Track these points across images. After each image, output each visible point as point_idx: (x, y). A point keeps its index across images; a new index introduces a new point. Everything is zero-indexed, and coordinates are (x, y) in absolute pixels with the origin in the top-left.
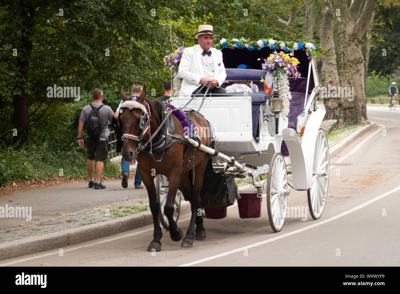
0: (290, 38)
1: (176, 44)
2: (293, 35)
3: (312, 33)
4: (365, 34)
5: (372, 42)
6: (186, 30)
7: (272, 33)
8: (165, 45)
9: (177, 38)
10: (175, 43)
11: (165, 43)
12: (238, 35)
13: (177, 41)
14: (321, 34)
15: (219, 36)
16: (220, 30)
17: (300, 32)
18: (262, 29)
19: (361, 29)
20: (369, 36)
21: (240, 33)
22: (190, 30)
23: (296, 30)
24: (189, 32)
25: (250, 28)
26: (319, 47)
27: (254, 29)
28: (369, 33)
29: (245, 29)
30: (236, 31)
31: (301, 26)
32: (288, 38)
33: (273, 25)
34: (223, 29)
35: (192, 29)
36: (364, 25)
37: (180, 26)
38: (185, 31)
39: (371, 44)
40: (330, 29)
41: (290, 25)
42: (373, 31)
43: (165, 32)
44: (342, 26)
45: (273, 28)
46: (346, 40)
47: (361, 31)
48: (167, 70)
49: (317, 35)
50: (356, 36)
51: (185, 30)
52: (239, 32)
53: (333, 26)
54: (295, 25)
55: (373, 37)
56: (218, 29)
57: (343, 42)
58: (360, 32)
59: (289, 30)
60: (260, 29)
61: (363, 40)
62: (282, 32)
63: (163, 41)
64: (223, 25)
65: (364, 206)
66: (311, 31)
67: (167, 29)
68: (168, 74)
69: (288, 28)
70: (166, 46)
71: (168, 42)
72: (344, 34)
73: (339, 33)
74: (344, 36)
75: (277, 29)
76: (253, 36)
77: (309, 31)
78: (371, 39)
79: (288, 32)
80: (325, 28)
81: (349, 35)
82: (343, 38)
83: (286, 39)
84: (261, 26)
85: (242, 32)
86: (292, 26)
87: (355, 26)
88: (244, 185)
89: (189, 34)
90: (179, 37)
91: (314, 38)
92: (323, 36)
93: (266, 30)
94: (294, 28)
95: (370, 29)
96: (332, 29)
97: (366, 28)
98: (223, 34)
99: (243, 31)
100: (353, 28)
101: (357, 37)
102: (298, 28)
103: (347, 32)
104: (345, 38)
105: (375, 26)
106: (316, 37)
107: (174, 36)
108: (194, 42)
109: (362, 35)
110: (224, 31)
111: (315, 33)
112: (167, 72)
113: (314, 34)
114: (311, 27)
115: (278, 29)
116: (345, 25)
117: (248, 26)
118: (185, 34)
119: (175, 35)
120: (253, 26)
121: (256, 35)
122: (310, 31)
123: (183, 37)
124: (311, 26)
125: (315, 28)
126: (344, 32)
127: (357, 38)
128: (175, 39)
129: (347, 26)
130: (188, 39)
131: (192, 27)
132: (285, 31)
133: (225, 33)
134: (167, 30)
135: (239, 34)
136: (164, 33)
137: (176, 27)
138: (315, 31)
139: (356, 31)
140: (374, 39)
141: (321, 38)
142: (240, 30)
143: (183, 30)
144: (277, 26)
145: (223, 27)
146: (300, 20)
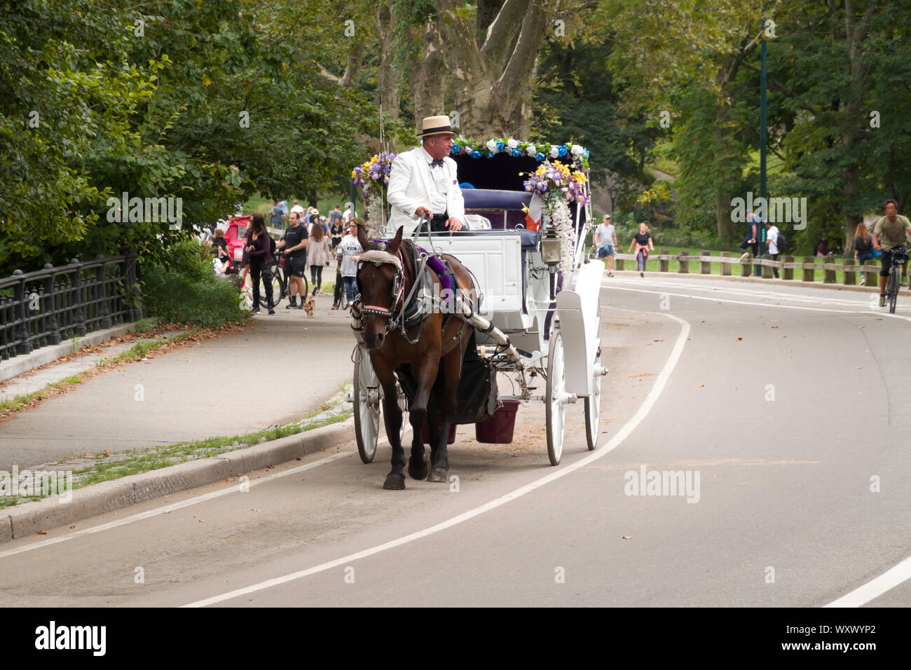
0: (348, 115)
1: (85, 126)
2: (353, 108)
3: (396, 103)
4: (518, 108)
5: (533, 126)
6: (110, 94)
7: (306, 102)
8: (61, 127)
9: (89, 111)
10: (84, 122)
11: (62, 124)
12: (227, 105)
13: (89, 120)
14: (418, 107)
15: (186, 109)
16: (188, 95)
17: (369, 100)
18: (283, 93)
19: (509, 97)
20: (526, 112)
21: (233, 101)
22: (119, 94)
23: (361, 96)
24: (117, 97)
25: (255, 91)
26: (413, 136)
27: (265, 93)
28: (527, 105)
29: (245, 93)
30: (223, 96)
31: (371, 88)
32: (343, 115)
33: (307, 86)
34: (193, 92)
35: (123, 91)
36: (516, 87)
37: (96, 84)
38: (106, 96)
39: (532, 130)
40: (438, 94)
41: (347, 86)
42: (535, 100)
43: (62, 98)
44: (466, 89)
45: (308, 91)
46: (474, 121)
47: (508, 100)
48: (66, 184)
49: (409, 108)
50: (498, 111)
51: (108, 94)
52: (230, 100)
53: (444, 87)
54: (359, 85)
55: (537, 113)
56: (182, 92)
57: (468, 125)
58: (507, 103)
59: (345, 97)
60: (279, 93)
61: (513, 122)
62: (328, 100)
63: (57, 119)
64: (194, 84)
66: (395, 99)
67: (65, 90)
68: (67, 194)
69: (343, 92)
70: (63, 130)
71: (68, 121)
72: (469, 106)
73: (459, 104)
74: (470, 111)
75: (318, 93)
76: (262, 109)
77: (390, 99)
78: (530, 119)
79: (343, 101)
80: (427, 92)
81: (481, 109)
82: (467, 116)
83: (339, 117)
84: (280, 87)
85: (236, 99)
86: (351, 88)
87: (495, 89)
89: (115, 102)
90: (93, 109)
91: (400, 116)
92: (421, 111)
93: (292, 95)
94: (356, 93)
95: (530, 95)
96: (443, 96)
97: (520, 92)
98: (193, 105)
99: (239, 97)
100: (491, 93)
101: (500, 113)
102: (366, 92)
103: (478, 103)
104: (471, 116)
105: (540, 88)
106: (406, 112)
107: (83, 106)
108: (127, 121)
109: (511, 109)
110: (197, 96)
111: (403, 104)
112: (65, 189)
113: (401, 107)
114: (396, 91)
115: (320, 95)
116: (472, 87)
117: (250, 86)
118: (107, 102)
119: (85, 104)
120: (263, 85)
121: (270, 108)
122: (392, 100)
123: (104, 110)
124: (394, 87)
125: (404, 92)
126: (470, 102)
127: (499, 116)
128: (84, 114)
129: (476, 88)
130: (115, 114)
131: (121, 87)
132: (337, 98)
133: (198, 102)
134: (66, 93)
135: (230, 105)
136: (59, 100)
137: (86, 87)
138: (404, 98)
139: (498, 100)
140: (538, 118)
141: (416, 116)
142: (233, 95)
143: (102, 93)
144: (316, 88)
145: (195, 88)
146: (370, 74)
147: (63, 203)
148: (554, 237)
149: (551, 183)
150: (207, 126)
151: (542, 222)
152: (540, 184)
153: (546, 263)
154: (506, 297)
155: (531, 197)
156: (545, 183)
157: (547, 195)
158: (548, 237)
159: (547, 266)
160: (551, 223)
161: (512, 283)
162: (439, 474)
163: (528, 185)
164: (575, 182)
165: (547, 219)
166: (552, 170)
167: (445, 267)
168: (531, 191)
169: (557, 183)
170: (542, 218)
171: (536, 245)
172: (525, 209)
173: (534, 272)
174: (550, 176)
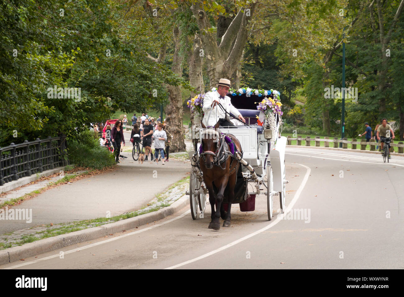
0: (160, 75)
1: (43, 79)
2: (162, 72)
3: (181, 70)
4: (235, 72)
5: (241, 80)
6: (54, 65)
7: (141, 69)
8: (32, 80)
9: (45, 73)
10: (42, 77)
11: (33, 78)
12: (106, 71)
13: (45, 76)
14: (191, 72)
15: (88, 72)
16: (89, 66)
17: (169, 69)
18: (131, 65)
19: (231, 68)
20: (238, 74)
21: (109, 69)
22: (58, 65)
23: (166, 67)
24: (57, 66)
25: (118, 64)
26: (189, 85)
27: (123, 65)
28: (239, 71)
29: (114, 65)
30: (104, 67)
31: (170, 63)
32: (157, 75)
33: (142, 62)
35: (60, 64)
36: (234, 63)
37: (48, 60)
38: (52, 66)
39: (241, 82)
40: (200, 66)
41: (159, 62)
42: (242, 69)
43: (33, 67)
44: (212, 64)
45: (142, 64)
46: (216, 78)
47: (230, 69)
48: (34, 105)
49: (187, 72)
50: (226, 74)
51: (53, 65)
52: (107, 68)
53: (202, 63)
54: (165, 62)
55: (243, 75)
56: (86, 64)
57: (213, 80)
58: (230, 71)
59: (158, 67)
60: (129, 65)
61: (233, 79)
62: (151, 69)
63: (30, 76)
64: (91, 61)
65: (231, 245)
66: (181, 68)
67: (34, 63)
68: (35, 109)
69: (158, 65)
70: (33, 81)
71: (35, 77)
72: (214, 72)
73: (209, 70)
74: (214, 74)
75: (146, 65)
76: (122, 72)
77: (178, 68)
78: (241, 77)
79: (157, 69)
80: (195, 65)
81: (219, 73)
82: (213, 76)
83: (156, 76)
84: (130, 63)
85: (110, 68)
86: (161, 63)
87: (225, 64)
88: (110, 223)
89: (56, 68)
90: (46, 72)
91: (183, 76)
92: (192, 74)
93: (135, 66)
94: (163, 65)
95: (240, 67)
96: (202, 67)
97: (236, 66)
98: (91, 70)
99: (111, 67)
100: (223, 66)
101: (227, 75)
102: (168, 65)
103: (217, 70)
105: (245, 64)
106: (185, 74)
107: (42, 71)
108: (61, 77)
109: (232, 73)
110: (93, 66)
111: (184, 70)
112: (34, 107)
113: (183, 72)
114: (181, 64)
115: (147, 66)
116: (215, 63)
117: (116, 62)
118: (53, 69)
119: (43, 70)
120: (122, 62)
121: (125, 72)
122: (179, 69)
123: (51, 72)
124: (180, 63)
125: (185, 65)
126: (214, 70)
127: (227, 76)
128: (43, 74)
129: (217, 64)
130: (56, 74)
131: (59, 62)
132: (155, 67)
133: (93, 69)
134: (34, 64)
135: (107, 70)
136: (31, 67)
137: (43, 62)
138: (184, 68)
139: (226, 69)
140: (244, 77)
141: (190, 76)
142: (108, 66)
143: (50, 65)
144: (146, 63)
145: (92, 63)
146: (170, 57)
147: (33, 113)
148: (269, 128)
149: (268, 107)
150: (97, 80)
151: (264, 122)
152: (263, 107)
153: (266, 139)
154: (251, 153)
155: (259, 112)
156: (265, 107)
157: (266, 111)
158: (267, 128)
159: (266, 140)
160: (268, 123)
161: (253, 147)
162: (228, 224)
163: (258, 107)
164: (277, 106)
165: (266, 121)
166: (268, 101)
167: (231, 140)
168: (260, 110)
169: (270, 106)
170: (264, 121)
171: (262, 132)
172: (257, 117)
173: (261, 143)
174: (267, 104)
